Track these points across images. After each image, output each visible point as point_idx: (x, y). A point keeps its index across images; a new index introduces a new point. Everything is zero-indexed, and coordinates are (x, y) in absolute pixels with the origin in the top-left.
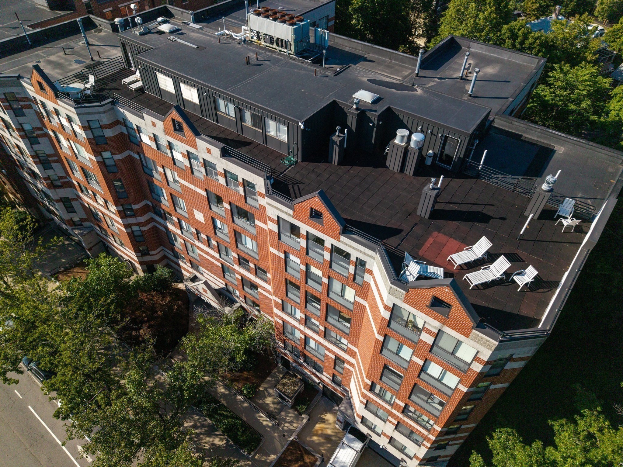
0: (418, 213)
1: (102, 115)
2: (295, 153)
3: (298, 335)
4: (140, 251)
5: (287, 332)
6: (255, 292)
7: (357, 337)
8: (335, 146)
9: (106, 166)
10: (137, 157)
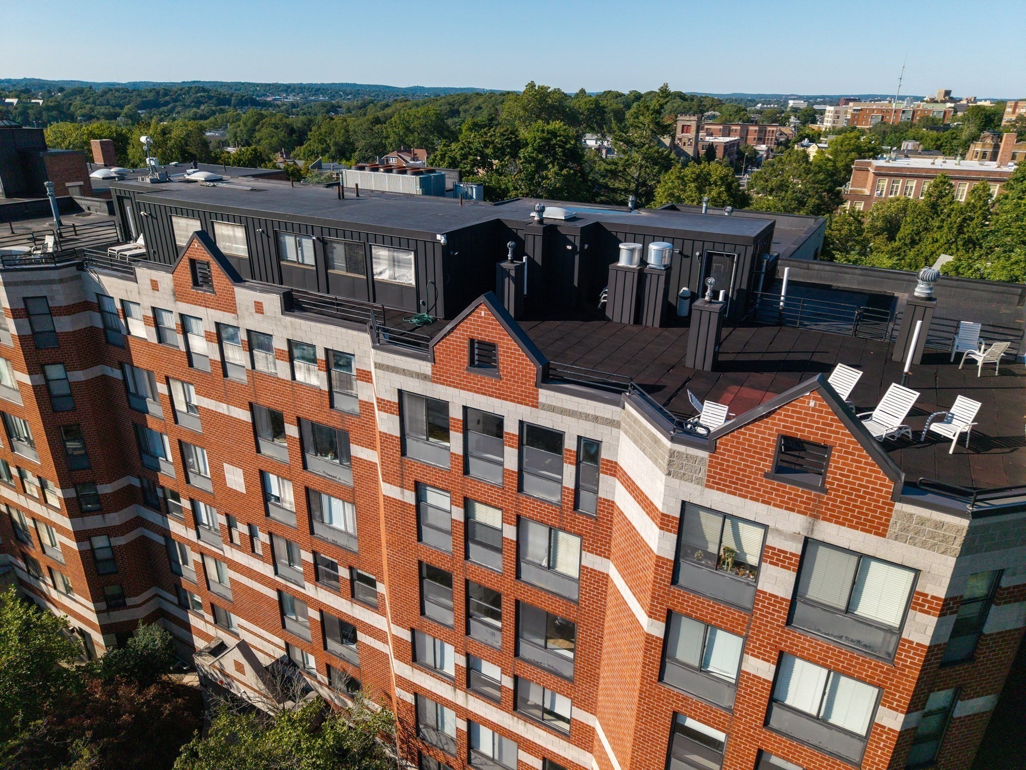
0: (689, 363)
1: (55, 287)
2: (432, 303)
3: (453, 725)
4: (106, 599)
5: (426, 726)
6: (351, 649)
7: (593, 678)
8: (507, 280)
9: (51, 396)
10: (117, 374)
